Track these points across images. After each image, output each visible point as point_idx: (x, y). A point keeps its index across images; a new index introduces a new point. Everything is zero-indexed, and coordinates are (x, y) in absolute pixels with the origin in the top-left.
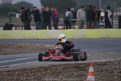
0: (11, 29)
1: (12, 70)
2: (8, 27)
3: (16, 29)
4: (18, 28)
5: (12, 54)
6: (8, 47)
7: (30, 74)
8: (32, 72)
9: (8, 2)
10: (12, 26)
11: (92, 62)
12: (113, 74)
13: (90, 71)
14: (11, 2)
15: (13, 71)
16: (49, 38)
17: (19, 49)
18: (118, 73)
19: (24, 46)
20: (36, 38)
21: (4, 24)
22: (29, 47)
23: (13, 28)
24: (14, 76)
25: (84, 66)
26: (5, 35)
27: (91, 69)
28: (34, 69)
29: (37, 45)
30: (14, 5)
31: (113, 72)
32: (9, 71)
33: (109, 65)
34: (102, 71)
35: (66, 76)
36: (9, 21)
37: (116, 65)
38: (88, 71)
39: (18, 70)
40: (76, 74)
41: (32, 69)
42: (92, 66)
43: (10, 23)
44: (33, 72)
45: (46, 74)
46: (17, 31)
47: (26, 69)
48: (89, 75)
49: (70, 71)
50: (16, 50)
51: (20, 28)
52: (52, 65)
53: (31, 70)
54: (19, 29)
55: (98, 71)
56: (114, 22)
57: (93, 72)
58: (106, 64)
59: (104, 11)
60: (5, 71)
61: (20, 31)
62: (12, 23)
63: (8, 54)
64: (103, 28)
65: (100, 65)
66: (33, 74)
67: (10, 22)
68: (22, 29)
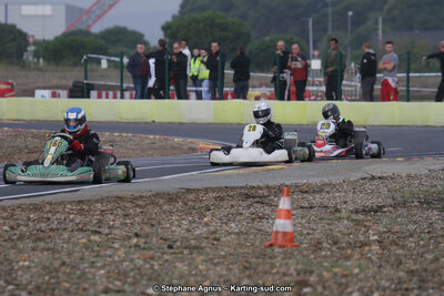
0: (88, 97)
1: (87, 198)
2: (79, 91)
3: (100, 96)
4: (104, 94)
7: (131, 211)
8: (137, 206)
9: (83, 27)
10: (91, 87)
11: (288, 183)
12: (338, 215)
13: (281, 207)
14: (89, 26)
15: (89, 201)
16: (183, 121)
18: (352, 212)
19: (118, 139)
20: (150, 120)
21: (70, 83)
22: (132, 143)
23: (94, 93)
24: (93, 216)
25: (266, 194)
27: (284, 203)
28: (141, 197)
29: (152, 137)
30: (96, 36)
31: (338, 210)
32: (80, 202)
33: (328, 192)
34: (311, 207)
35: (220, 219)
36: (83, 74)
37: (346, 192)
38: (277, 206)
39: (101, 201)
40: (246, 213)
41: (136, 198)
42: (288, 195)
43: (85, 82)
44: (140, 207)
45: (171, 213)
46: (104, 100)
47: (120, 198)
48: (280, 218)
49: (232, 206)
51: (111, 93)
52: (188, 190)
53: (133, 199)
54: (107, 97)
55: (302, 207)
56: (345, 86)
57: (288, 211)
58: (322, 191)
59: (319, 57)
60: (71, 203)
61: (111, 100)
62: (91, 82)
64: (315, 100)
65: (306, 192)
66: (139, 210)
67: (86, 79)
68: (115, 97)
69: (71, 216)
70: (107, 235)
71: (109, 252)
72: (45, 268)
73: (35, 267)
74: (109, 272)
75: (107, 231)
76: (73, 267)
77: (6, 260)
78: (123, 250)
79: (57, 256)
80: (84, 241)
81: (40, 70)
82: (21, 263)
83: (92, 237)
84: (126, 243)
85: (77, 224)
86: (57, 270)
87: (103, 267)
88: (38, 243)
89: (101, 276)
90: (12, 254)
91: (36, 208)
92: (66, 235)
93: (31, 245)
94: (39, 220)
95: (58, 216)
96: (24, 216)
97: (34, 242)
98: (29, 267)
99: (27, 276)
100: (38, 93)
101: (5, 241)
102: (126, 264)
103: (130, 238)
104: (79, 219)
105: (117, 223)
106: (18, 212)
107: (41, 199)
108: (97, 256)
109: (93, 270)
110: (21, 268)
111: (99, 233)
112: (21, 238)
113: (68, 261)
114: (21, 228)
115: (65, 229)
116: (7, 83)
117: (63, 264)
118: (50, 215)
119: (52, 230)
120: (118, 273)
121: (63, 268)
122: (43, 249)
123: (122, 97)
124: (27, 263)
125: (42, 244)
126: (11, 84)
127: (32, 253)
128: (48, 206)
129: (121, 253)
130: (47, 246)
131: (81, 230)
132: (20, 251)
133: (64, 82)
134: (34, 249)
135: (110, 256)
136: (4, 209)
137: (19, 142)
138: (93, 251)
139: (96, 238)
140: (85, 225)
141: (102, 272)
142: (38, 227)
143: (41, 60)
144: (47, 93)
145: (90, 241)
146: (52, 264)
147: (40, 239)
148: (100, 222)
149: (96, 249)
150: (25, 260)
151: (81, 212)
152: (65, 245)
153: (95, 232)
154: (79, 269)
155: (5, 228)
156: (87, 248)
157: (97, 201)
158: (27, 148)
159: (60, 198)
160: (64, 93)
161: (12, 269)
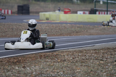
0: (96, 14)
1: (98, 48)
2: (93, 12)
3: (99, 14)
4: (101, 13)
5: (97, 35)
6: (93, 29)
7: (113, 53)
10: (96, 11)
17: (103, 30)
19: (106, 28)
21: (90, 9)
22: (111, 29)
23: (97, 13)
24: (100, 54)
26: (91, 19)
32: (95, 49)
39: (102, 49)
41: (114, 49)
43: (95, 9)
46: (101, 15)
47: (108, 48)
50: (100, 32)
51: (103, 13)
54: (102, 14)
60: (92, 50)
61: (103, 15)
62: (97, 9)
63: (93, 35)
67: (95, 7)
68: (104, 14)
69: (93, 54)
70: (105, 61)
71: (107, 67)
72: (85, 72)
73: (82, 72)
74: (107, 74)
75: (105, 60)
76: (95, 72)
77: (72, 69)
78: (111, 66)
79: (89, 68)
80: (98, 63)
81: (79, 5)
82: (77, 70)
83: (100, 62)
84: (112, 64)
85: (95, 57)
86: (89, 73)
87: (105, 72)
88: (82, 63)
89: (105, 75)
90: (74, 67)
91: (81, 52)
92: (92, 61)
93: (80, 64)
94: (82, 56)
95: (88, 54)
96: (77, 54)
97: (81, 63)
98: (80, 72)
99: (80, 75)
100: (79, 12)
101: (71, 63)
102: (113, 71)
103: (113, 62)
104: (95, 55)
105: (109, 57)
106: (75, 53)
107: (82, 48)
108: (103, 68)
109: (102, 73)
110: (77, 72)
111: (103, 60)
112: (76, 62)
113: (93, 70)
114: (76, 58)
115: (91, 59)
116: (69, 9)
117: (92, 71)
118: (86, 54)
119: (87, 59)
120: (110, 74)
121: (92, 72)
122: (85, 66)
123: (107, 14)
124: (79, 70)
125: (84, 64)
126: (70, 10)
127: (81, 67)
128: (85, 51)
129: (111, 67)
130: (86, 65)
131: (96, 59)
132: (77, 66)
133: (86, 9)
134: (81, 66)
135: (107, 68)
136: (70, 52)
137: (73, 29)
138: (101, 66)
139: (102, 62)
140: (98, 57)
141: (105, 74)
142: (82, 58)
143: (79, 1)
144: (82, 12)
145: (100, 63)
146: (87, 71)
147: (83, 62)
148: (103, 56)
149: (102, 66)
150: (79, 69)
151: (96, 53)
152: (92, 64)
153: (102, 60)
154: (97, 73)
155: (71, 58)
156: (99, 66)
157: (101, 49)
158: (75, 31)
159: (88, 48)
160: (87, 12)
161: (74, 72)
